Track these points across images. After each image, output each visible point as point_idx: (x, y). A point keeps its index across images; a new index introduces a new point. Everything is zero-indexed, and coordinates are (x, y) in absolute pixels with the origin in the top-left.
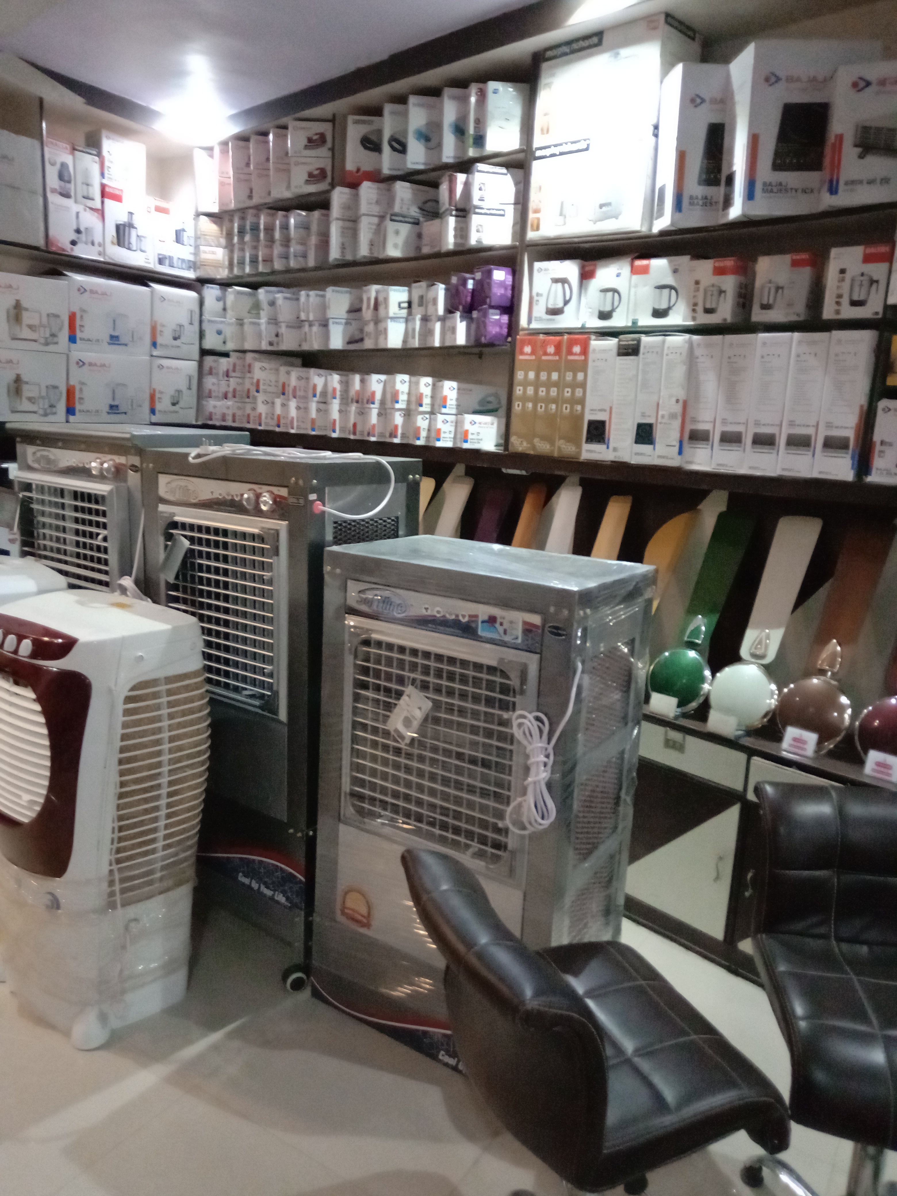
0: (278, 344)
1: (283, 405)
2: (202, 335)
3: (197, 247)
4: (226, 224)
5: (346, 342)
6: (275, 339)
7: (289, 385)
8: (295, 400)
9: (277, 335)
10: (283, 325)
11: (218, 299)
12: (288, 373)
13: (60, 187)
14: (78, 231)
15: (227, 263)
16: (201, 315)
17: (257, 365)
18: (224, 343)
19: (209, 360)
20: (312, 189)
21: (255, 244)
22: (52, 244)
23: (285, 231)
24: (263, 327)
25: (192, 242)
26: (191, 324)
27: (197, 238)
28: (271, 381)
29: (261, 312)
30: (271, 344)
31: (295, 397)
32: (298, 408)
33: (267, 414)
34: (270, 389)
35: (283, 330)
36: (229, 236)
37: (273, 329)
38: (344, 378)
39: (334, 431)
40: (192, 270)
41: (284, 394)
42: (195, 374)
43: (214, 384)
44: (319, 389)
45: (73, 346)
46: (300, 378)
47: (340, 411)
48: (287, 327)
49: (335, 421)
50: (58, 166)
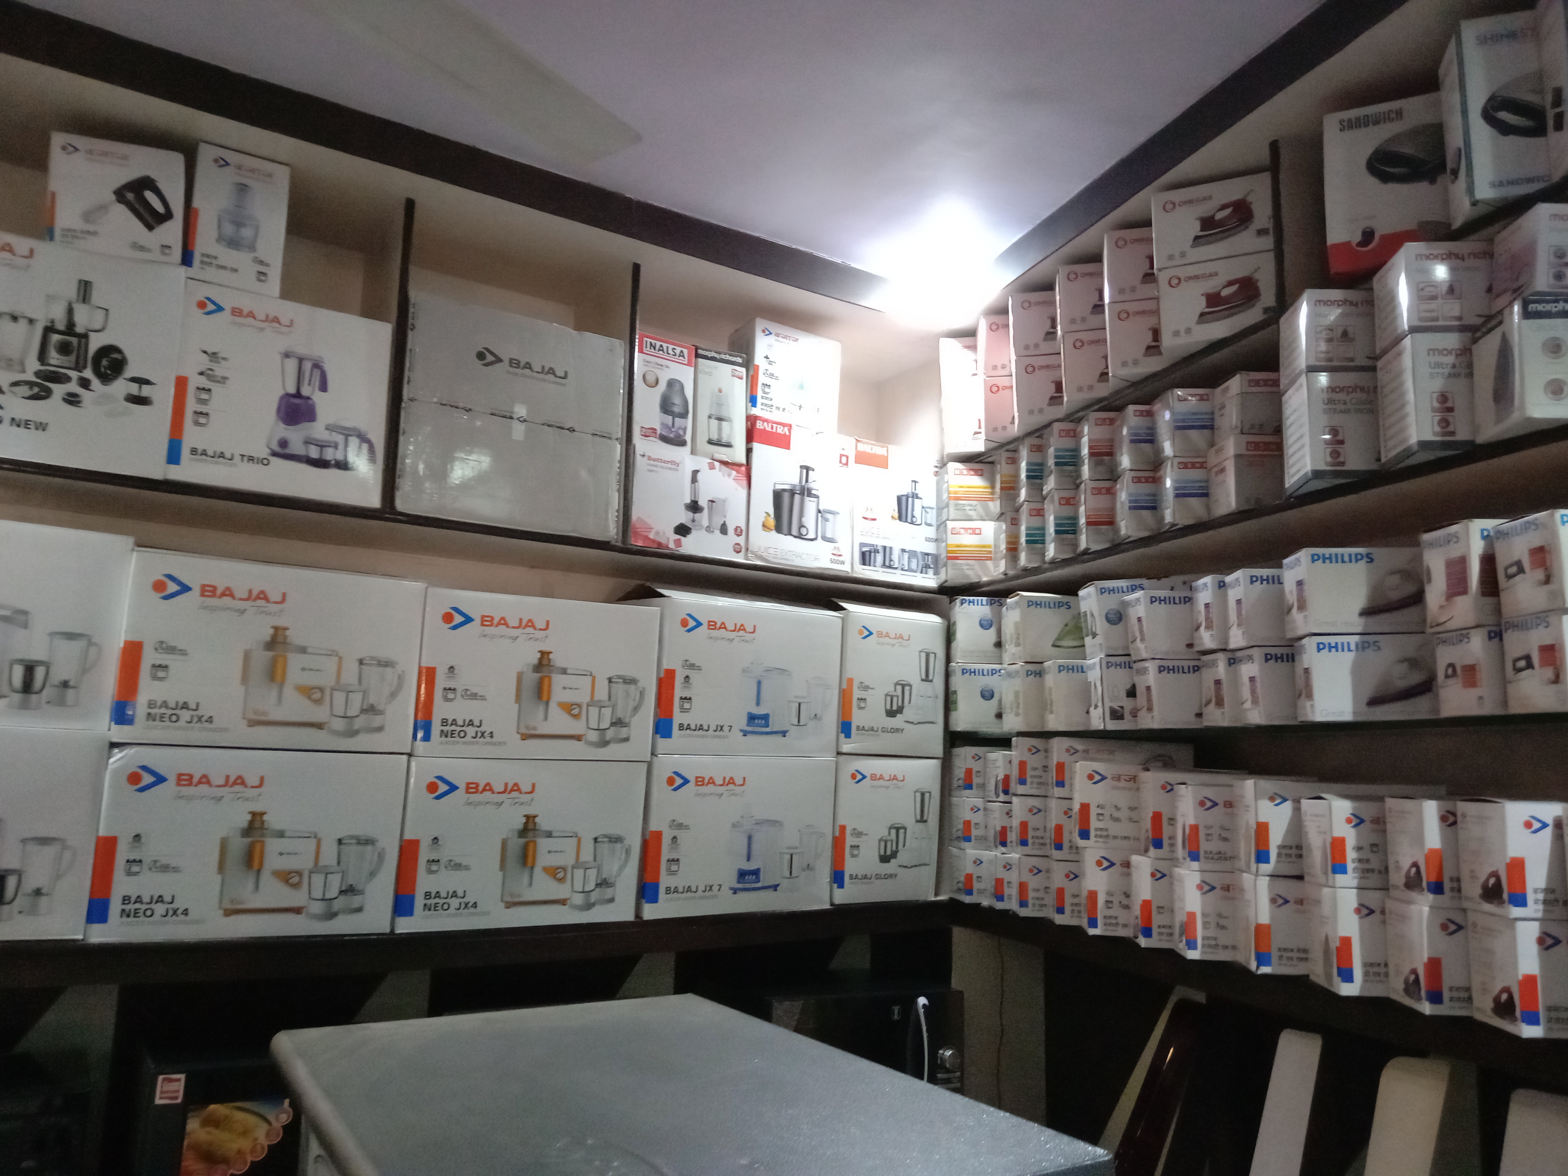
0: (1134, 714)
1: (1158, 876)
2: (949, 702)
3: (941, 526)
4: (1003, 469)
5: (1365, 700)
6: (1128, 704)
7: (1172, 820)
8: (1195, 865)
9: (1132, 693)
10: (1152, 667)
11: (985, 625)
12: (1168, 788)
13: (664, 425)
14: (694, 507)
15: (1003, 547)
16: (948, 659)
17: (1081, 769)
18: (999, 716)
19: (965, 756)
20: (1219, 330)
21: (1067, 494)
22: (636, 534)
23: (1146, 447)
24: (1094, 676)
25: (932, 517)
26: (927, 679)
27: (941, 508)
28: (1117, 808)
29: (1088, 640)
30: (1116, 715)
31: (1194, 856)
32: (1206, 888)
33: (1109, 894)
34: (1115, 829)
35: (1151, 677)
36: (1010, 489)
37: (1121, 679)
38: (1368, 810)
39: (1347, 976)
40: (931, 572)
41: (1158, 844)
42: (935, 789)
43: (975, 810)
44: (1276, 838)
45: (662, 743)
46: (1207, 804)
47: (1365, 911)
48: (1161, 669)
49: (1346, 942)
50: (662, 386)
